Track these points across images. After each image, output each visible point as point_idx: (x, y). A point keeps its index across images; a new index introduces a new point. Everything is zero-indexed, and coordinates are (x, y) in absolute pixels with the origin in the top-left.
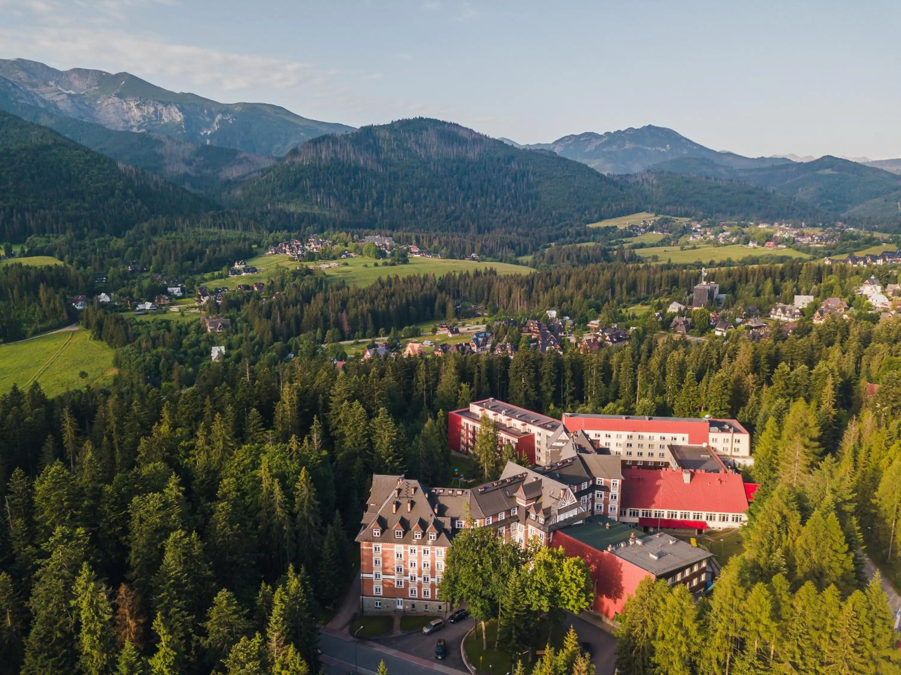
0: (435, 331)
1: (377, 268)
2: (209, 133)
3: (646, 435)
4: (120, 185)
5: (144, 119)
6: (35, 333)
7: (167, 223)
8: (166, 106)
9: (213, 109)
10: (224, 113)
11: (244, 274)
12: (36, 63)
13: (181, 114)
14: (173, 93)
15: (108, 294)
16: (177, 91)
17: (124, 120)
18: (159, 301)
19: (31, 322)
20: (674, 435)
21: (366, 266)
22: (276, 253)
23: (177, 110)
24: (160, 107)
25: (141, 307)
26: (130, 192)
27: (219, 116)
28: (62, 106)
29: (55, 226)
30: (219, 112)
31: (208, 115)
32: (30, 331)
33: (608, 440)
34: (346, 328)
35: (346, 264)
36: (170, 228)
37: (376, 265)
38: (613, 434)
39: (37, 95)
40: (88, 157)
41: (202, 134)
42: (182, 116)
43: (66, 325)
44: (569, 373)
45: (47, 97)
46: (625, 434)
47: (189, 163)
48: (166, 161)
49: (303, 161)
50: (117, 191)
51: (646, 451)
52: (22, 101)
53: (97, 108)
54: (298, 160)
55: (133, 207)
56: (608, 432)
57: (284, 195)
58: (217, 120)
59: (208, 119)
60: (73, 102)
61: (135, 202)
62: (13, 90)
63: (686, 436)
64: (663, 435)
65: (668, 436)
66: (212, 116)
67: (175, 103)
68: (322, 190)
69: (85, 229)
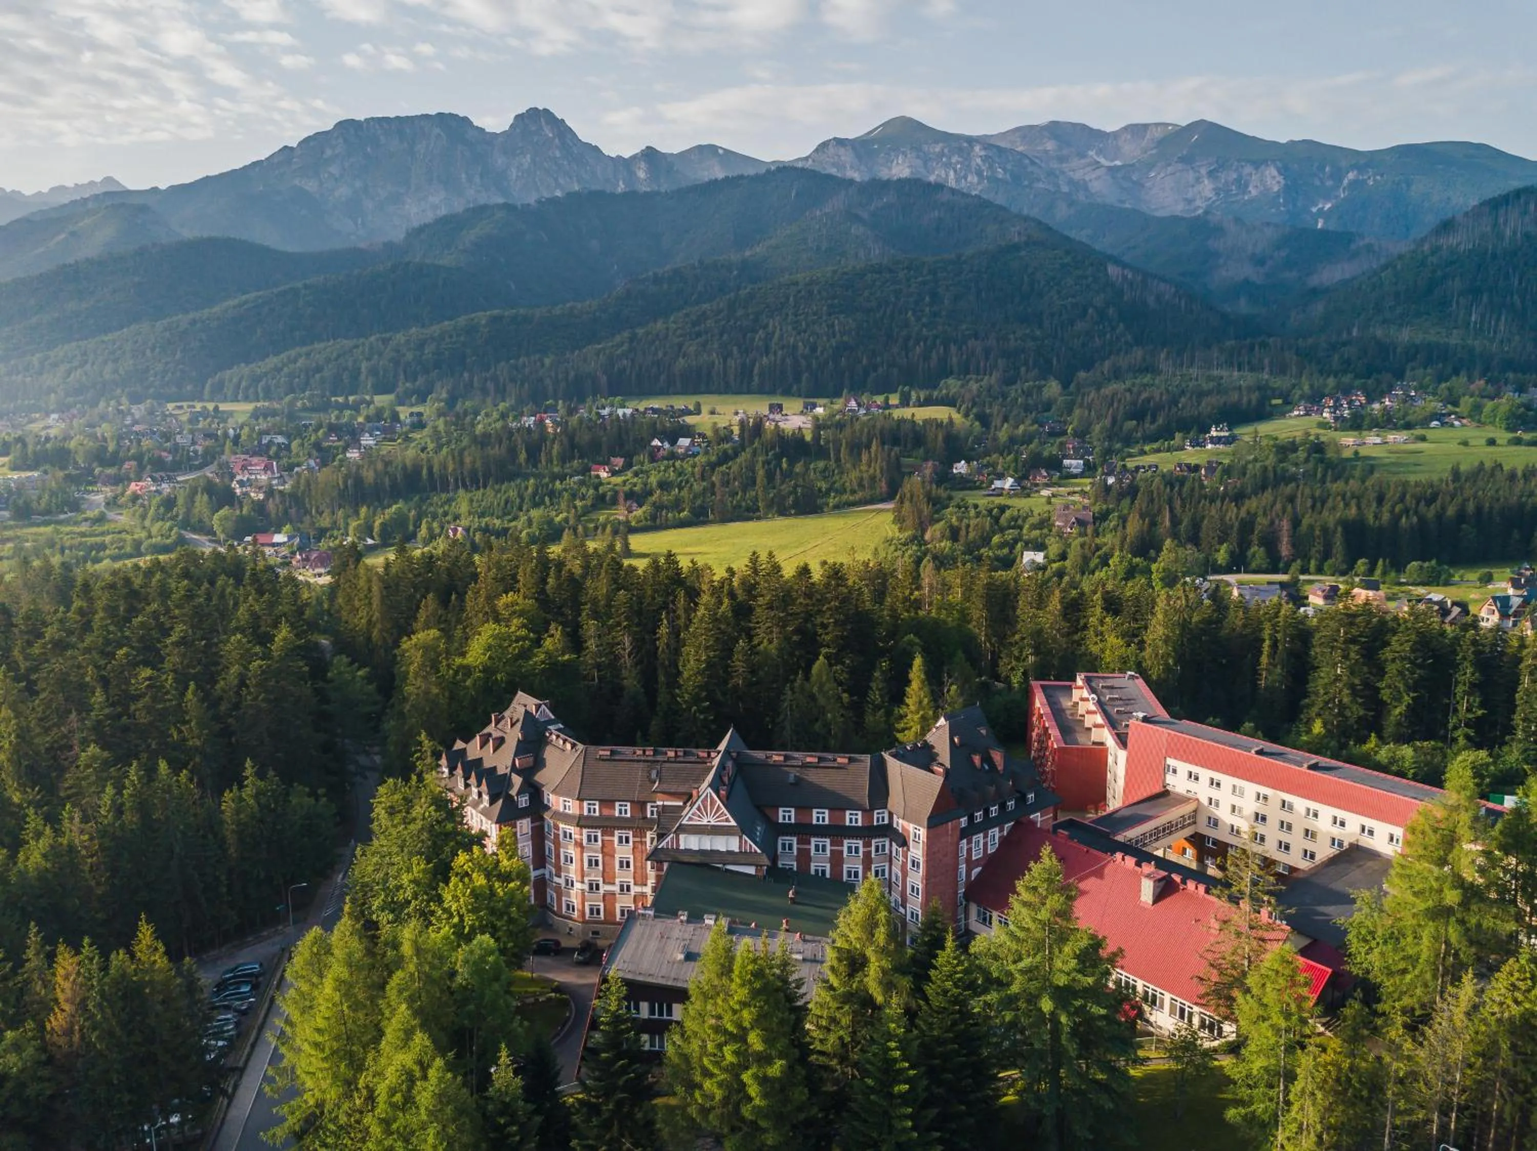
0: (1488, 579)
1: (1491, 449)
2: (1328, 206)
3: (1300, 804)
4: (1099, 300)
5: (1217, 194)
6: (837, 507)
7: (1144, 360)
8: (1257, 168)
9: (1344, 164)
10: (1360, 169)
11: (1209, 446)
12: (1074, 125)
13: (1280, 178)
14: (1274, 145)
15: (968, 462)
16: (1283, 140)
17: (1186, 200)
18: (1035, 478)
19: (842, 491)
20: (1369, 823)
21: (1465, 443)
22: (1307, 414)
23: (1275, 173)
24: (1248, 169)
25: (998, 484)
26: (1111, 311)
27: (1351, 176)
28: (1096, 186)
29: (982, 364)
30: (1353, 167)
31: (1331, 176)
32: (832, 502)
33: (1214, 793)
34: (1285, 550)
35: (1423, 439)
36: (1149, 368)
37: (1492, 442)
38: (1227, 781)
39: (1063, 173)
40: (1067, 260)
41: (1314, 210)
42: (1283, 182)
43: (883, 500)
44: (1467, 674)
45: (1077, 176)
46: (1251, 789)
47: (1259, 261)
48: (1221, 261)
49: (1458, 244)
50: (1090, 311)
51: (1298, 842)
52: (1041, 185)
53: (1148, 185)
54: (1453, 240)
55: (1108, 336)
56: (1217, 776)
57: (1399, 310)
58: (1346, 182)
59: (1329, 183)
60: (1113, 178)
61: (1113, 329)
62: (1030, 169)
63: (1398, 832)
64: (1341, 814)
65: (1354, 822)
66: (1338, 175)
67: (1273, 161)
68: (1485, 298)
69: (1023, 369)
